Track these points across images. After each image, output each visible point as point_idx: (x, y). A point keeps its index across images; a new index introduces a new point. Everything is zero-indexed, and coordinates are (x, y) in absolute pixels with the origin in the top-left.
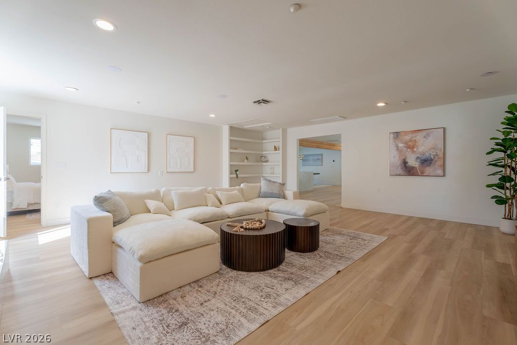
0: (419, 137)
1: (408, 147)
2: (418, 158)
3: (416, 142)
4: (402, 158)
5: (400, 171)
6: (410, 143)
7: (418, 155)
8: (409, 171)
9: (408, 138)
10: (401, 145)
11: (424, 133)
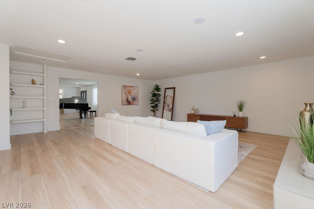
0: (132, 89)
1: (129, 93)
2: (131, 98)
3: (131, 91)
4: (127, 97)
5: (126, 103)
6: (129, 91)
7: (132, 96)
8: (129, 103)
9: (128, 89)
10: (126, 92)
11: (133, 88)
